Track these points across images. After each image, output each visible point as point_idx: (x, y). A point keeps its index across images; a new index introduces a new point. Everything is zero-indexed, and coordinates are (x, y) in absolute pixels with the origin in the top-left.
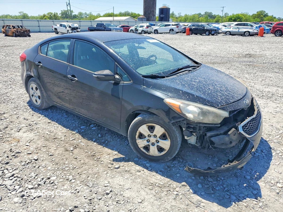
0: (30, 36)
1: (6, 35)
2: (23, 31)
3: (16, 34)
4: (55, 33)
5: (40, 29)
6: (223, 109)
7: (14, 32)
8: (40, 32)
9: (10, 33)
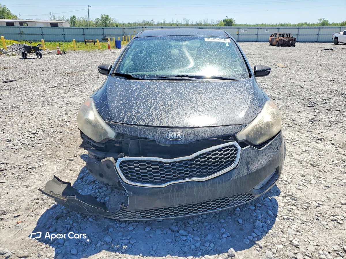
0: (294, 46)
1: (271, 45)
2: (287, 40)
3: (279, 43)
4: (333, 44)
5: (319, 38)
6: (111, 126)
7: (278, 41)
8: (317, 42)
9: (274, 43)
